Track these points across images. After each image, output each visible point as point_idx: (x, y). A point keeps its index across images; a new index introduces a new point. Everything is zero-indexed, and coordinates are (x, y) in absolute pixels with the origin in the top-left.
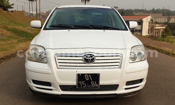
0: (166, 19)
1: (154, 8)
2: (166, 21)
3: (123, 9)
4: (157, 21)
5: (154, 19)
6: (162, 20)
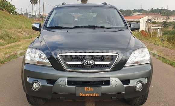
4: (155, 21)
5: (152, 19)
6: (161, 20)
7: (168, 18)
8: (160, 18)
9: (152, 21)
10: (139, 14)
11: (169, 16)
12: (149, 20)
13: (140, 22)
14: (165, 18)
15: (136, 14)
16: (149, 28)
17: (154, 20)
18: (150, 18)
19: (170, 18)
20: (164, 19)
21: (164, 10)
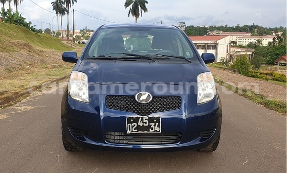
1: (238, 25)
3: (193, 26)
5: (238, 40)
8: (250, 39)
11: (263, 37)
12: (231, 42)
13: (219, 44)
16: (232, 54)
17: (240, 43)
18: (234, 39)
21: (256, 27)
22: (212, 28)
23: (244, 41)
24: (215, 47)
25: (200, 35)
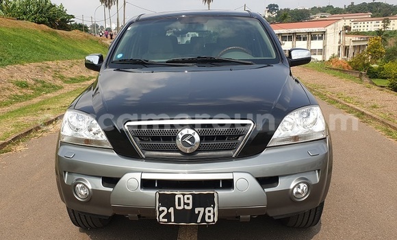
0: (381, 23)
1: (352, 3)
2: (381, 27)
3: (288, 10)
4: (359, 28)
5: (352, 25)
6: (371, 26)
7: (387, 22)
8: (370, 22)
9: (352, 28)
10: (324, 17)
11: (389, 18)
12: (345, 27)
13: (328, 32)
14: (381, 22)
15: (318, 17)
16: (347, 45)
17: (356, 28)
18: (348, 23)
19: (392, 21)
20: (378, 24)
21: (378, 4)
22: (315, 10)
23: (362, 25)
24: (322, 35)
25: (298, 20)
